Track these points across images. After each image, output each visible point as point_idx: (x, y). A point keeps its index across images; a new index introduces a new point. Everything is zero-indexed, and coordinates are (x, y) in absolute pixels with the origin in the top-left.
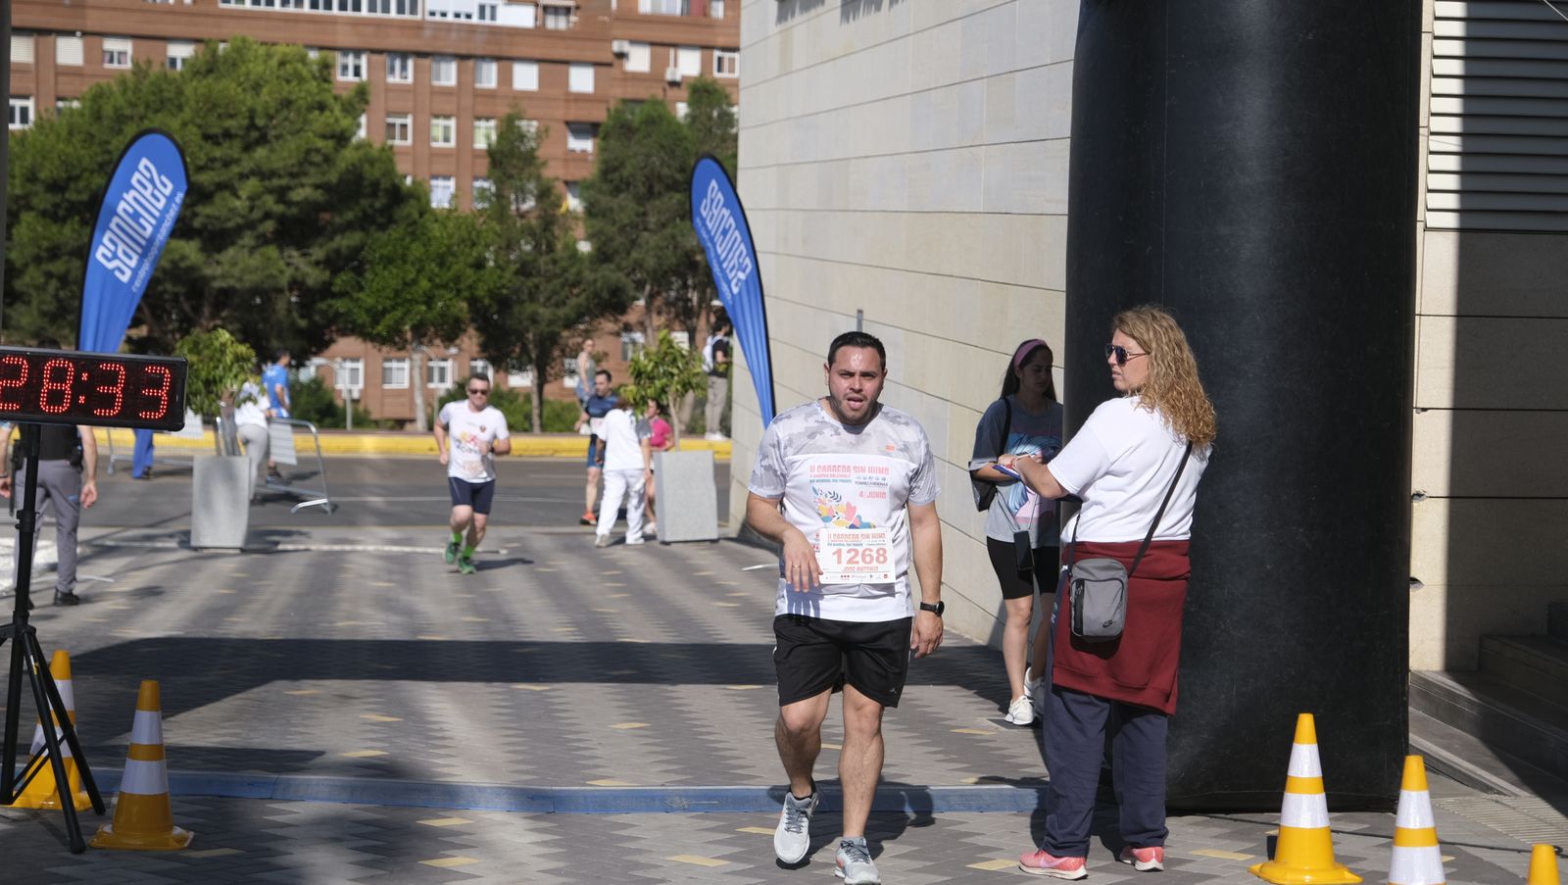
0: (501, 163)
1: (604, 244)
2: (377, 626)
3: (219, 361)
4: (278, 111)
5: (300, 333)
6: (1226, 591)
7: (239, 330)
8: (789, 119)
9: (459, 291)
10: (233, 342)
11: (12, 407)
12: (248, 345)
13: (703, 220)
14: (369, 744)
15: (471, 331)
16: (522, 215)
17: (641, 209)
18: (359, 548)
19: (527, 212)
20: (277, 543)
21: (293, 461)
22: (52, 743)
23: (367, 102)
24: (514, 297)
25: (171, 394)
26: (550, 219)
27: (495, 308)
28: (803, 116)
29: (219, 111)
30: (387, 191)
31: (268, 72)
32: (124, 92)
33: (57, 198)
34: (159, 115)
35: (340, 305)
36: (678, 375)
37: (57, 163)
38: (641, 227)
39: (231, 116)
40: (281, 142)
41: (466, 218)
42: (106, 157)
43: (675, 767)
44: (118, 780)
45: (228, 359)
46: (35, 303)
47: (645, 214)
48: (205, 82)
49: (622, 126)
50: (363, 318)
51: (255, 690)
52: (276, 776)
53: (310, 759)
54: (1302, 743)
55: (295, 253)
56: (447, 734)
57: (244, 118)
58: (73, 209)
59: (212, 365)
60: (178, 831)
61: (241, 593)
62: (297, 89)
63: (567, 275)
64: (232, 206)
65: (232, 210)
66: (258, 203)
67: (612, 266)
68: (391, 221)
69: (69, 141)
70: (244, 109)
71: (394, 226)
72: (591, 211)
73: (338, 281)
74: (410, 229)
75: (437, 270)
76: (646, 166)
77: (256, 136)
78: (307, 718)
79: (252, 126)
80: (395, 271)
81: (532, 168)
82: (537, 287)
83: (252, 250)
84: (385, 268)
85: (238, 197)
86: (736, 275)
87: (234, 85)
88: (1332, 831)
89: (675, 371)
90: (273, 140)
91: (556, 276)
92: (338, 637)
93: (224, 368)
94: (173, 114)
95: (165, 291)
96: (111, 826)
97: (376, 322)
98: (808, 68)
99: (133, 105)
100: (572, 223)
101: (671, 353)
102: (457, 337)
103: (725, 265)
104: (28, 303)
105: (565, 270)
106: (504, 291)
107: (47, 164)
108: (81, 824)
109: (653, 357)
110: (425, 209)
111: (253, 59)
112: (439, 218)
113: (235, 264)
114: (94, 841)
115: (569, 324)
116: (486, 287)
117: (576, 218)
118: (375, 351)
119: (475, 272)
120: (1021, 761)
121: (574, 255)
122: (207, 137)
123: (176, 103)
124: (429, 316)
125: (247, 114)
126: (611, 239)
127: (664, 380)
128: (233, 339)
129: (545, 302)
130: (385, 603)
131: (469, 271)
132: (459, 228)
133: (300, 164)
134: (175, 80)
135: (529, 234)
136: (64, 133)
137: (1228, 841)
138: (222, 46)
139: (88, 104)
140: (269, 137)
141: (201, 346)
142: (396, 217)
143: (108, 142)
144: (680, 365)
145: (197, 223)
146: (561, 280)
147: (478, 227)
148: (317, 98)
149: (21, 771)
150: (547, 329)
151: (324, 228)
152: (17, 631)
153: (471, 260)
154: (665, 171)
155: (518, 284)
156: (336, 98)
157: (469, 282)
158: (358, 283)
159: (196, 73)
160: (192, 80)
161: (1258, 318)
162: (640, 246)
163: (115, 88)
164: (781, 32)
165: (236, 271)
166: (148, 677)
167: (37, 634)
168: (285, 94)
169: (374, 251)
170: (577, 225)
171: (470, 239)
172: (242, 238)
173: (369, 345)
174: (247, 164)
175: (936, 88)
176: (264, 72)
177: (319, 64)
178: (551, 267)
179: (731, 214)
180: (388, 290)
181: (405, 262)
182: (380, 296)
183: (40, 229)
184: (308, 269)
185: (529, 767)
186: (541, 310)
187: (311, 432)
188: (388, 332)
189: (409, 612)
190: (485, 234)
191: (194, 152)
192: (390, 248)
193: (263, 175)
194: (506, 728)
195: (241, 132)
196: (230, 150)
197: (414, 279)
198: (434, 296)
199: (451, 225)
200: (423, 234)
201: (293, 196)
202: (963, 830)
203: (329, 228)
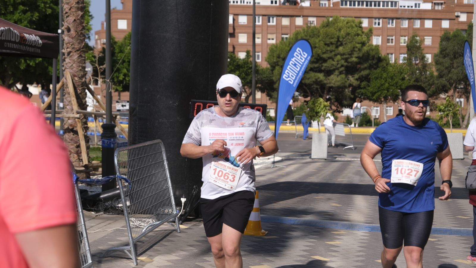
0: (410, 49)
1: (441, 72)
3: (320, 107)
4: (346, 36)
5: (351, 99)
9: (397, 87)
12: (327, 102)
16: (417, 64)
17: (452, 62)
19: (418, 63)
20: (336, 158)
21: (344, 135)
23: (372, 33)
26: (425, 66)
29: (329, 37)
30: (376, 58)
32: (304, 32)
34: (313, 39)
35: (362, 90)
38: (452, 67)
39: (333, 38)
40: (346, 45)
41: (400, 65)
45: (322, 106)
47: (453, 63)
48: (326, 29)
49: (447, 38)
50: (369, 95)
51: (306, 196)
52: (297, 218)
55: (350, 76)
59: (318, 108)
60: (263, 231)
62: (351, 30)
63: (429, 82)
64: (332, 63)
65: (333, 65)
66: (340, 62)
67: (443, 79)
68: (378, 67)
70: (336, 36)
71: (379, 68)
72: (437, 62)
73: (362, 84)
74: (383, 69)
75: (391, 81)
76: (453, 49)
77: (339, 43)
79: (338, 41)
80: (379, 81)
81: (420, 51)
83: (338, 76)
84: (376, 80)
85: (334, 61)
87: (333, 29)
89: (451, 109)
90: (344, 45)
91: (427, 82)
92: (337, 183)
93: (321, 109)
94: (317, 38)
95: (314, 87)
97: (373, 95)
99: (306, 36)
100: (431, 66)
102: (397, 100)
105: (429, 80)
107: (283, 53)
109: (445, 105)
110: (388, 64)
111: (339, 22)
112: (391, 66)
113: (333, 80)
115: (431, 96)
117: (433, 65)
118: (373, 104)
119: (402, 81)
121: (432, 76)
122: (325, 44)
123: (318, 35)
124: (388, 94)
125: (337, 38)
126: (443, 71)
127: (448, 112)
128: (324, 101)
131: (400, 81)
132: (397, 69)
133: (352, 51)
134: (318, 29)
135: (419, 70)
136: (287, 44)
138: (331, 19)
139: (294, 36)
141: (315, 102)
142: (379, 66)
144: (452, 107)
145: (323, 68)
146: (428, 83)
147: (403, 67)
148: (357, 32)
151: (358, 69)
153: (401, 78)
154: (459, 51)
156: (363, 32)
157: (400, 84)
158: (368, 85)
160: (322, 28)
162: (451, 73)
163: (302, 31)
165: (333, 82)
168: (348, 31)
169: (373, 75)
170: (433, 67)
171: (400, 72)
172: (335, 72)
173: (371, 103)
174: (337, 52)
176: (342, 26)
177: (358, 22)
178: (425, 79)
180: (376, 87)
181: (381, 78)
182: (374, 88)
184: (354, 81)
188: (376, 98)
190: (405, 70)
191: (322, 49)
192: (377, 75)
193: (342, 55)
194: (370, 209)
195: (335, 43)
196: (332, 48)
197: (384, 83)
198: (390, 88)
199: (395, 68)
200: (387, 70)
201: (349, 60)
203: (360, 69)
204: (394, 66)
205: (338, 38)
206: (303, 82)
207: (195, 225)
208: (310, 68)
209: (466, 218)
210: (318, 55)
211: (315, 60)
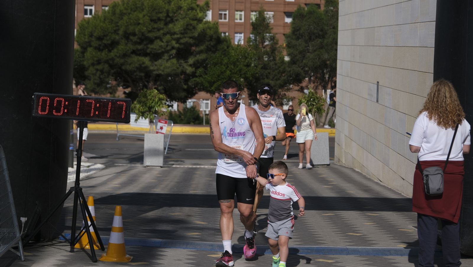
0: (256, 28)
1: (294, 57)
3: (154, 100)
4: (177, 11)
5: (184, 90)
7: (163, 89)
8: (355, 13)
9: (241, 75)
10: (158, 94)
15: (246, 89)
16: (264, 47)
17: (307, 45)
18: (202, 167)
19: (267, 45)
20: (173, 164)
22: (87, 226)
23: (209, 7)
24: (261, 77)
25: (126, 111)
26: (273, 49)
27: (254, 81)
29: (156, 11)
30: (215, 39)
32: (123, 5)
33: (100, 43)
34: (135, 13)
35: (199, 80)
36: (316, 105)
37: (100, 30)
38: (307, 51)
39: (161, 13)
40: (178, 22)
41: (244, 48)
42: (117, 28)
43: (298, 240)
44: (108, 240)
45: (157, 100)
47: (308, 46)
49: (300, 15)
50: (206, 84)
52: (161, 240)
55: (182, 62)
57: (165, 13)
58: (106, 46)
59: (151, 101)
60: (127, 256)
61: (159, 181)
62: (184, 3)
63: (280, 69)
64: (160, 44)
65: (161, 46)
66: (169, 44)
67: (297, 66)
69: (104, 22)
70: (165, 10)
71: (218, 52)
72: (289, 46)
73: (198, 72)
74: (224, 53)
75: (233, 67)
76: (309, 29)
77: (170, 19)
79: (168, 16)
80: (218, 68)
82: (269, 73)
83: (167, 61)
84: (215, 67)
85: (163, 42)
89: (315, 104)
91: (276, 69)
93: (155, 103)
94: (140, 12)
95: (137, 75)
96: (106, 254)
97: (211, 86)
99: (126, 9)
100: (282, 50)
101: (313, 97)
104: (90, 80)
105: (279, 67)
106: (257, 75)
107: (97, 30)
108: (96, 253)
109: (307, 99)
110: (229, 46)
112: (234, 48)
113: (162, 65)
114: (101, 259)
115: (282, 86)
116: (251, 74)
117: (284, 48)
119: (247, 68)
121: (283, 61)
122: (152, 20)
123: (141, 8)
126: (296, 56)
127: (311, 107)
128: (158, 92)
129: (272, 79)
130: (208, 185)
131: (244, 68)
132: (241, 52)
133: (184, 30)
135: (266, 55)
136: (102, 19)
139: (111, 8)
140: (174, 20)
141: (147, 95)
142: (218, 49)
143: (118, 23)
144: (316, 101)
145: (148, 51)
146: (278, 70)
147: (248, 51)
148: (191, 6)
149: (77, 234)
151: (193, 52)
152: (76, 189)
153: (245, 64)
154: (316, 31)
155: (262, 72)
156: (198, 6)
157: (245, 71)
158: (205, 72)
162: (306, 58)
163: (120, 3)
165: (162, 68)
166: (118, 204)
167: (83, 191)
168: (179, 4)
169: (211, 61)
170: (284, 51)
171: (244, 56)
172: (164, 56)
173: (208, 95)
174: (166, 30)
178: (274, 66)
180: (215, 75)
181: (221, 64)
182: (213, 77)
183: (94, 53)
184: (187, 67)
186: (271, 82)
190: (250, 54)
191: (147, 26)
192: (216, 60)
193: (171, 34)
195: (164, 18)
196: (161, 25)
197: (225, 71)
199: (238, 51)
200: (228, 54)
201: (182, 41)
202: (394, 262)
203: (195, 52)
204: (237, 49)
205: (168, 12)
206: (123, 68)
208: (132, 51)
209: (358, 235)
210: (143, 34)
211: (138, 41)
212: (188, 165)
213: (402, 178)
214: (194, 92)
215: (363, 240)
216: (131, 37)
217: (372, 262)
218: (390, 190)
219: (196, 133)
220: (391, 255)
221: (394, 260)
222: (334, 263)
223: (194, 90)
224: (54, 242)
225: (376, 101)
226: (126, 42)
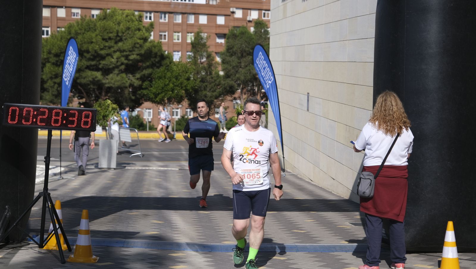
0: (195, 47)
1: (228, 72)
2: (156, 193)
3: (107, 110)
4: (125, 31)
5: (132, 101)
6: (425, 182)
7: (114, 100)
8: (286, 32)
9: (182, 87)
10: (111, 104)
11: (43, 124)
12: (116, 105)
13: (257, 65)
14: (154, 230)
15: (186, 100)
16: (202, 63)
17: (239, 61)
18: (151, 168)
19: (203, 62)
20: (125, 167)
21: (130, 141)
22: (55, 229)
23: (153, 28)
24: (199, 89)
25: (92, 120)
26: (210, 64)
27: (193, 93)
28: (290, 31)
29: (107, 31)
30: (159, 56)
31: (122, 19)
32: (78, 26)
33: (57, 59)
34: (89, 33)
35: (145, 92)
37: (57, 48)
38: (239, 67)
39: (111, 33)
40: (126, 41)
41: (184, 64)
44: (75, 241)
45: (110, 109)
46: (50, 91)
47: (240, 63)
48: (103, 22)
49: (233, 35)
50: (152, 96)
51: (118, 213)
52: (124, 240)
53: (135, 235)
54: (449, 231)
55: (131, 76)
56: (178, 227)
57: (115, 33)
59: (105, 111)
60: (94, 257)
61: (114, 182)
62: (131, 24)
63: (216, 82)
64: (111, 61)
65: (111, 62)
66: (119, 60)
67: (230, 79)
68: (161, 65)
69: (61, 41)
70: (115, 30)
71: (162, 67)
72: (223, 62)
73: (144, 84)
74: (167, 68)
75: (175, 81)
76: (241, 48)
77: (119, 39)
78: (134, 222)
79: (118, 36)
80: (162, 81)
81: (205, 48)
82: (206, 86)
83: (118, 75)
84: (159, 80)
85: (113, 58)
86: (268, 82)
87: (112, 23)
88: (459, 259)
90: (124, 40)
91: (212, 82)
92: (144, 196)
93: (109, 112)
94: (93, 32)
95: (91, 88)
96: (73, 255)
97: (156, 97)
98: (292, 16)
99: (80, 29)
100: (217, 66)
102: (181, 102)
103: (265, 79)
104: (49, 92)
105: (215, 81)
106: (196, 87)
107: (54, 48)
108: (64, 254)
110: (171, 62)
111: (118, 15)
112: (176, 64)
113: (112, 79)
114: (68, 260)
115: (217, 98)
116: (190, 86)
117: (218, 64)
118: (156, 106)
119: (187, 81)
120: (359, 236)
121: (218, 76)
122: (103, 39)
123: (94, 29)
124: (173, 95)
125: (116, 32)
126: (230, 71)
128: (112, 103)
129: (209, 91)
130: (159, 186)
131: (185, 81)
132: (182, 67)
133: (133, 48)
134: (94, 21)
135: (204, 69)
136: (59, 38)
137: (425, 262)
138: (108, 11)
139: (67, 29)
140: (123, 39)
141: (102, 105)
142: (162, 64)
145: (100, 66)
146: (214, 83)
147: (188, 67)
148: (138, 27)
149: (46, 238)
150: (210, 99)
151: (140, 68)
152: (45, 194)
153: (186, 77)
154: (247, 49)
155: (201, 85)
156: (144, 27)
157: (185, 84)
158: (151, 85)
159: (100, 19)
160: (99, 21)
161: (435, 95)
162: (239, 73)
163: (75, 24)
164: (283, 5)
165: (113, 81)
166: (84, 208)
167: (51, 195)
168: (128, 25)
169: (156, 75)
170: (219, 66)
171: (186, 71)
172: (114, 71)
173: (154, 104)
174: (116, 48)
175: (332, 22)
176: (121, 19)
177: (138, 16)
178: (211, 79)
179: (266, 63)
180: (160, 87)
181: (165, 78)
182: (157, 89)
183: (52, 68)
184: (135, 81)
185: (203, 237)
186: (208, 93)
187: (136, 132)
188: (160, 100)
189: (166, 189)
190: (190, 69)
191: (99, 44)
192: (160, 74)
193: (121, 51)
194: (196, 225)
195: (114, 38)
196: (111, 43)
197: (168, 84)
198: (174, 89)
199: (179, 66)
200: (171, 69)
201: (130, 58)
202: (340, 258)
203: (141, 68)
206: (78, 81)
207: (8, 253)
208: (86, 66)
209: (302, 232)
210: (96, 51)
211: (92, 57)
212: (138, 167)
213: (332, 178)
214: (141, 102)
215: (307, 237)
216: (85, 54)
217: (321, 259)
218: (321, 188)
219: (143, 138)
220: (336, 251)
221: (340, 256)
222: (286, 260)
223: (141, 100)
224: (23, 244)
225: (306, 110)
226: (81, 58)
